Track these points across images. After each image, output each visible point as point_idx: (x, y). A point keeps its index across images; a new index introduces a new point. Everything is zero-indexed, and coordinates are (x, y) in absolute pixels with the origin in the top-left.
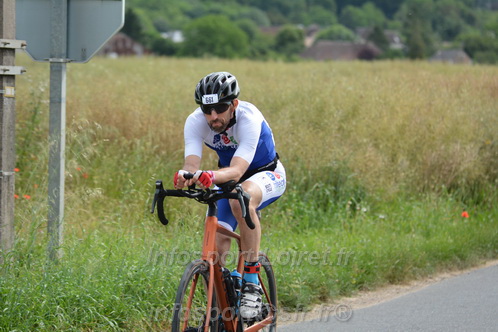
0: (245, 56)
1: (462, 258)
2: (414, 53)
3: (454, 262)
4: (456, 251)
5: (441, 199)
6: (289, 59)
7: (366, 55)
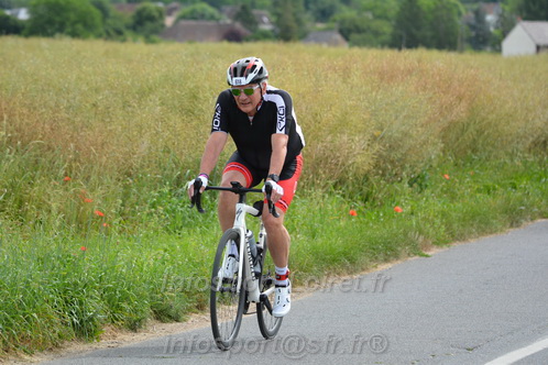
0: (99, 36)
1: (352, 261)
2: (285, 34)
3: (343, 265)
4: (345, 254)
5: (327, 196)
6: (148, 40)
7: (233, 37)
